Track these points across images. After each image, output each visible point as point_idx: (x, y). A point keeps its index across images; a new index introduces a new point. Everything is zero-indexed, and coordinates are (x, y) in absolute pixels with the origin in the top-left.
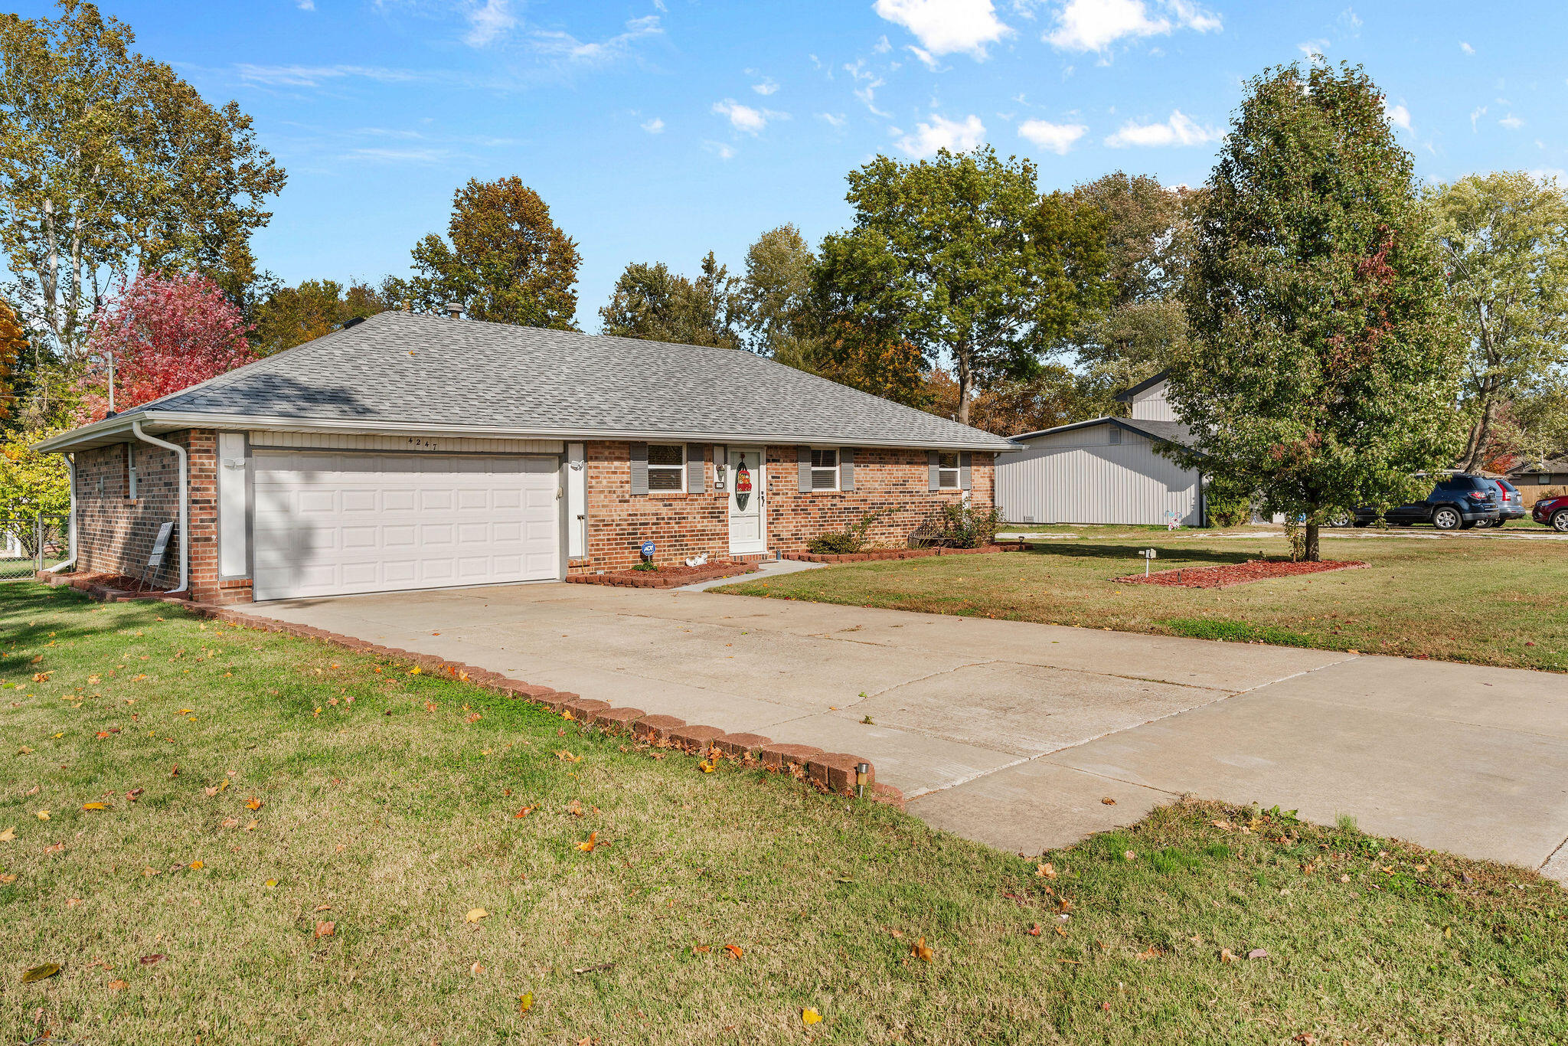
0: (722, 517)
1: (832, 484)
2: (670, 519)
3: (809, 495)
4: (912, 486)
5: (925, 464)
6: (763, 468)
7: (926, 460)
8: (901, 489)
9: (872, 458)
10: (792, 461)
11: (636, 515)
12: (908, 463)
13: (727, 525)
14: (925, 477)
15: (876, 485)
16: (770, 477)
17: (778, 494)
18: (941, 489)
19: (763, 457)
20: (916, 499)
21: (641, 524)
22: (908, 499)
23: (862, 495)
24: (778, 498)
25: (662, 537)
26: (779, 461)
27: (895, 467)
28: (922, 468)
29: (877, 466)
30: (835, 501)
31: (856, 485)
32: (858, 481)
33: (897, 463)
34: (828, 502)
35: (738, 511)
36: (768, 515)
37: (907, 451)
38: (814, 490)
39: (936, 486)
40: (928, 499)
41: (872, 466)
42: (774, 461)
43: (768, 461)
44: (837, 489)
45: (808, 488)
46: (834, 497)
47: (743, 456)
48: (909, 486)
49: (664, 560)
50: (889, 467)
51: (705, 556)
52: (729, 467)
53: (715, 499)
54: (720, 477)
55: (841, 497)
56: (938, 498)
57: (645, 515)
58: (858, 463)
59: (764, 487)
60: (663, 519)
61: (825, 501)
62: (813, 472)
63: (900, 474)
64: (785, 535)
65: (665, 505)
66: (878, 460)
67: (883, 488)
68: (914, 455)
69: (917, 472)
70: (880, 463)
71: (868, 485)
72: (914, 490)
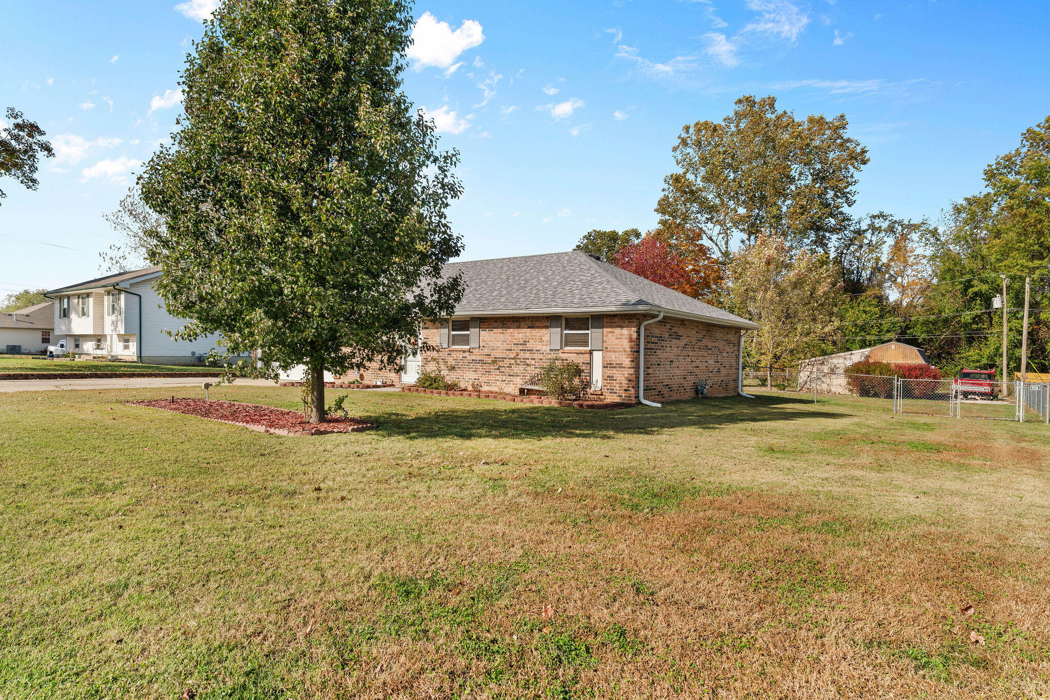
1: (467, 343)
3: (447, 350)
4: (533, 345)
5: (547, 328)
7: (548, 324)
8: (521, 347)
9: (496, 324)
10: (436, 328)
12: (529, 327)
14: (546, 338)
15: (499, 344)
16: (423, 339)
18: (565, 348)
20: (536, 356)
22: (528, 355)
23: (486, 351)
27: (516, 331)
28: (544, 331)
29: (500, 330)
30: (465, 355)
31: (482, 344)
32: (483, 342)
33: (518, 327)
34: (460, 355)
36: (422, 361)
37: (529, 318)
39: (558, 346)
40: (549, 356)
41: (496, 330)
43: (423, 328)
44: (469, 347)
45: (446, 345)
46: (464, 352)
48: (529, 346)
50: (511, 331)
55: (470, 351)
56: (561, 356)
58: (484, 328)
61: (458, 354)
62: (453, 335)
63: (521, 336)
66: (501, 325)
67: (505, 346)
68: (536, 321)
69: (539, 334)
70: (502, 328)
71: (491, 344)
72: (535, 349)
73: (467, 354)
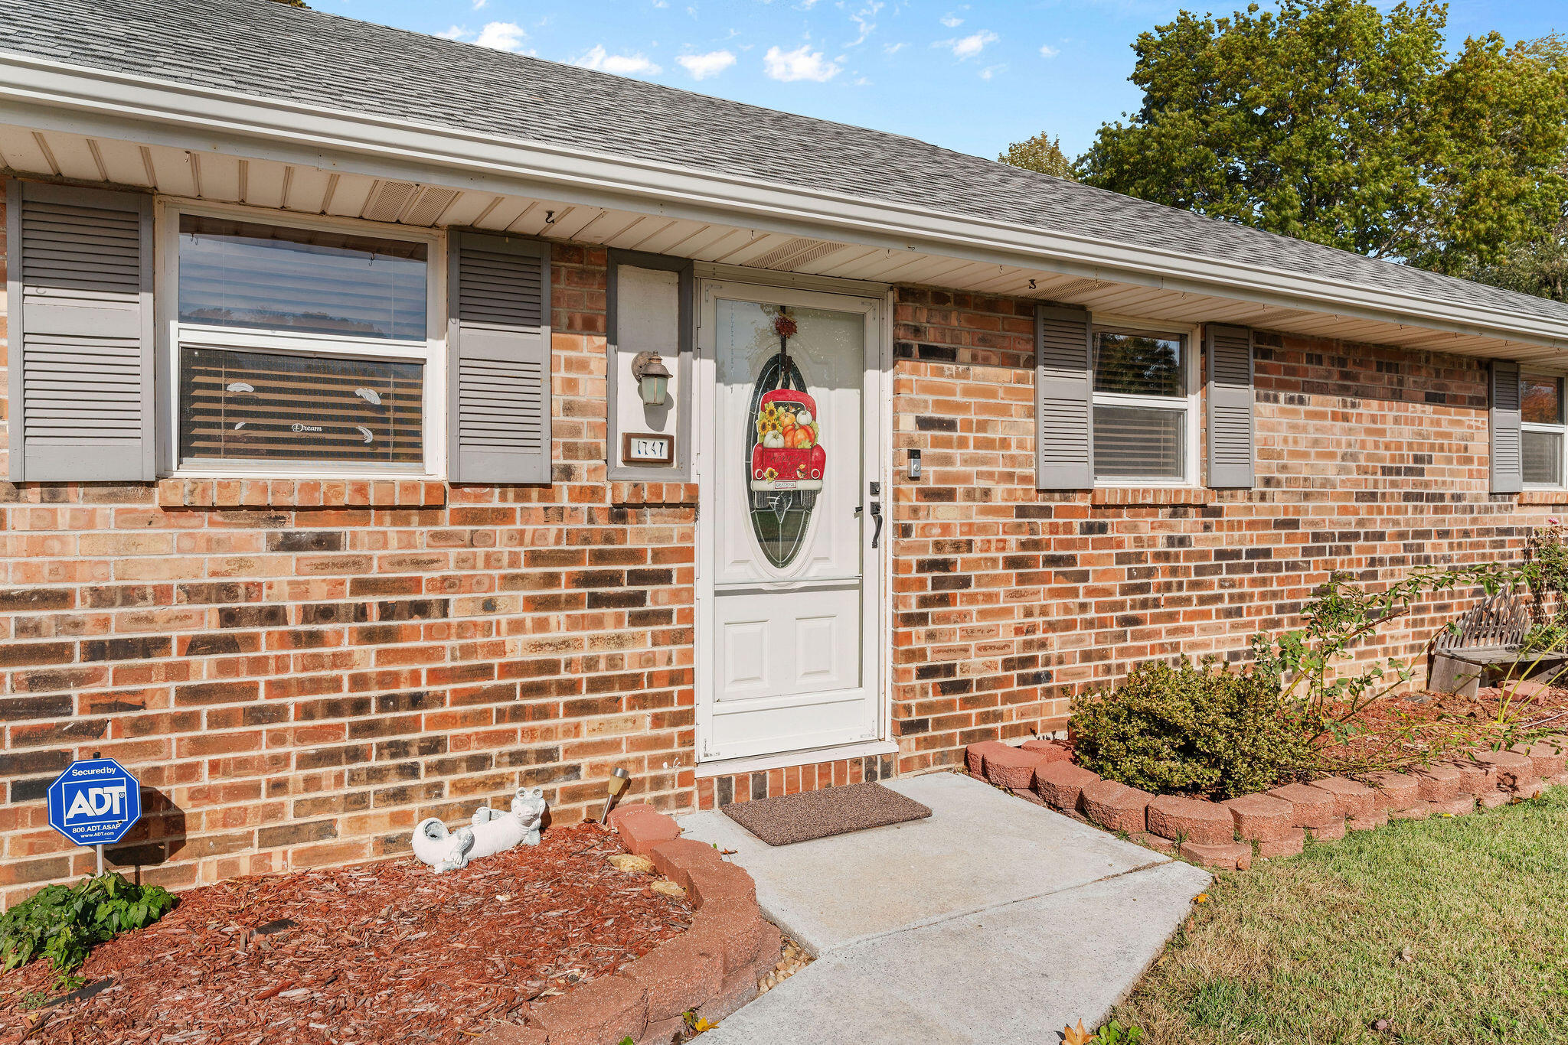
0: (656, 597)
1: (1167, 461)
2: (326, 613)
3: (1082, 502)
4: (1443, 477)
5: (1484, 403)
6: (879, 381)
7: (1481, 391)
8: (1408, 483)
10: (1010, 361)
11: (63, 599)
12: (1431, 399)
13: (685, 636)
14: (1479, 447)
15: (1330, 469)
16: (908, 423)
17: (948, 495)
18: (1527, 488)
19: (881, 331)
20: (1453, 521)
21: (96, 650)
22: (1428, 519)
23: (1280, 503)
24: (943, 512)
25: (257, 715)
26: (950, 355)
27: (1390, 410)
28: (1473, 418)
29: (1332, 403)
30: (1184, 526)
31: (1261, 467)
32: (1267, 454)
33: (1397, 395)
34: (1154, 531)
35: (756, 566)
36: (901, 585)
38: (1103, 483)
39: (1510, 479)
40: (1489, 521)
41: (1315, 402)
42: (929, 353)
43: (902, 351)
44: (1191, 480)
45: (1078, 473)
46: (1178, 509)
47: (785, 328)
48: (1433, 477)
49: (269, 838)
50: (1370, 407)
51: (529, 802)
52: (704, 369)
53: (619, 513)
54: (655, 410)
55: (1205, 510)
56: (1517, 517)
57: (129, 596)
58: (1267, 387)
59: (882, 466)
60: (274, 615)
61: (1145, 524)
62: (1102, 413)
63: (1406, 434)
64: (974, 666)
65: (290, 544)
66: (1335, 381)
67: (1352, 480)
68: (1450, 373)
69: (1457, 430)
70: (1342, 390)
71: (1302, 469)
72: (1448, 492)
73: (1188, 525)
